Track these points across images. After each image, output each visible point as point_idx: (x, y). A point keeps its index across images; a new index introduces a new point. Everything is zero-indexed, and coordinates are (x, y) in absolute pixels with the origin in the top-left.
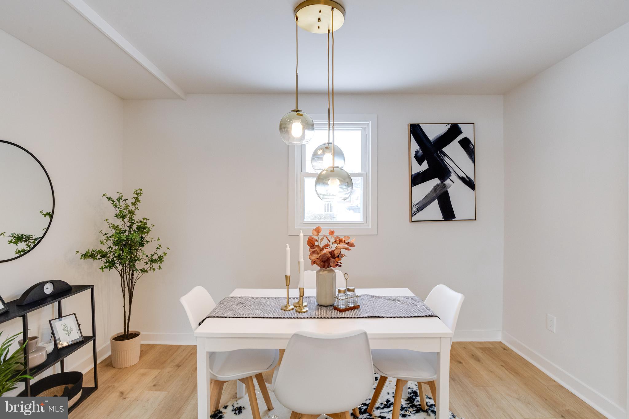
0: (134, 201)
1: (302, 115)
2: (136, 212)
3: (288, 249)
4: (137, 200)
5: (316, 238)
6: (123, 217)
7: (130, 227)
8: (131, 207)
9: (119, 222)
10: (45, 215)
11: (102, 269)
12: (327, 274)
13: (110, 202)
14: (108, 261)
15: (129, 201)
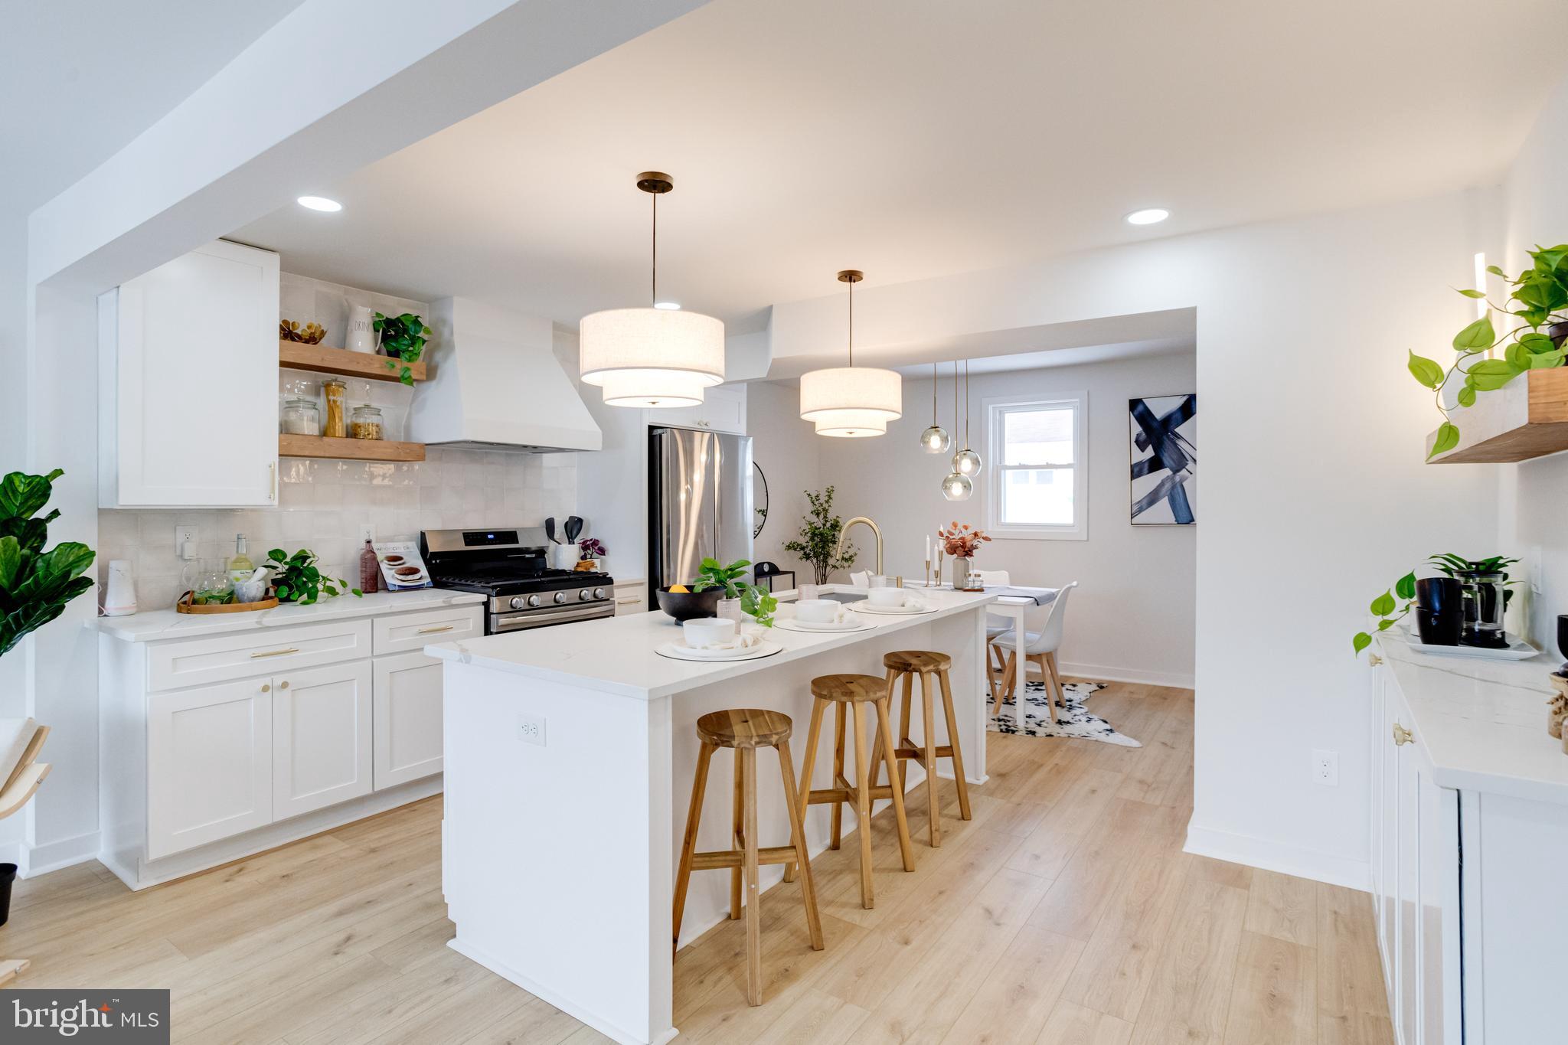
0: (827, 498)
1: (938, 431)
2: (830, 510)
3: (928, 539)
4: (829, 496)
5: (954, 531)
6: (818, 515)
7: (824, 525)
8: (826, 505)
9: (814, 518)
10: (759, 512)
11: (801, 558)
12: (961, 563)
13: (809, 498)
14: (805, 553)
15: (823, 498)
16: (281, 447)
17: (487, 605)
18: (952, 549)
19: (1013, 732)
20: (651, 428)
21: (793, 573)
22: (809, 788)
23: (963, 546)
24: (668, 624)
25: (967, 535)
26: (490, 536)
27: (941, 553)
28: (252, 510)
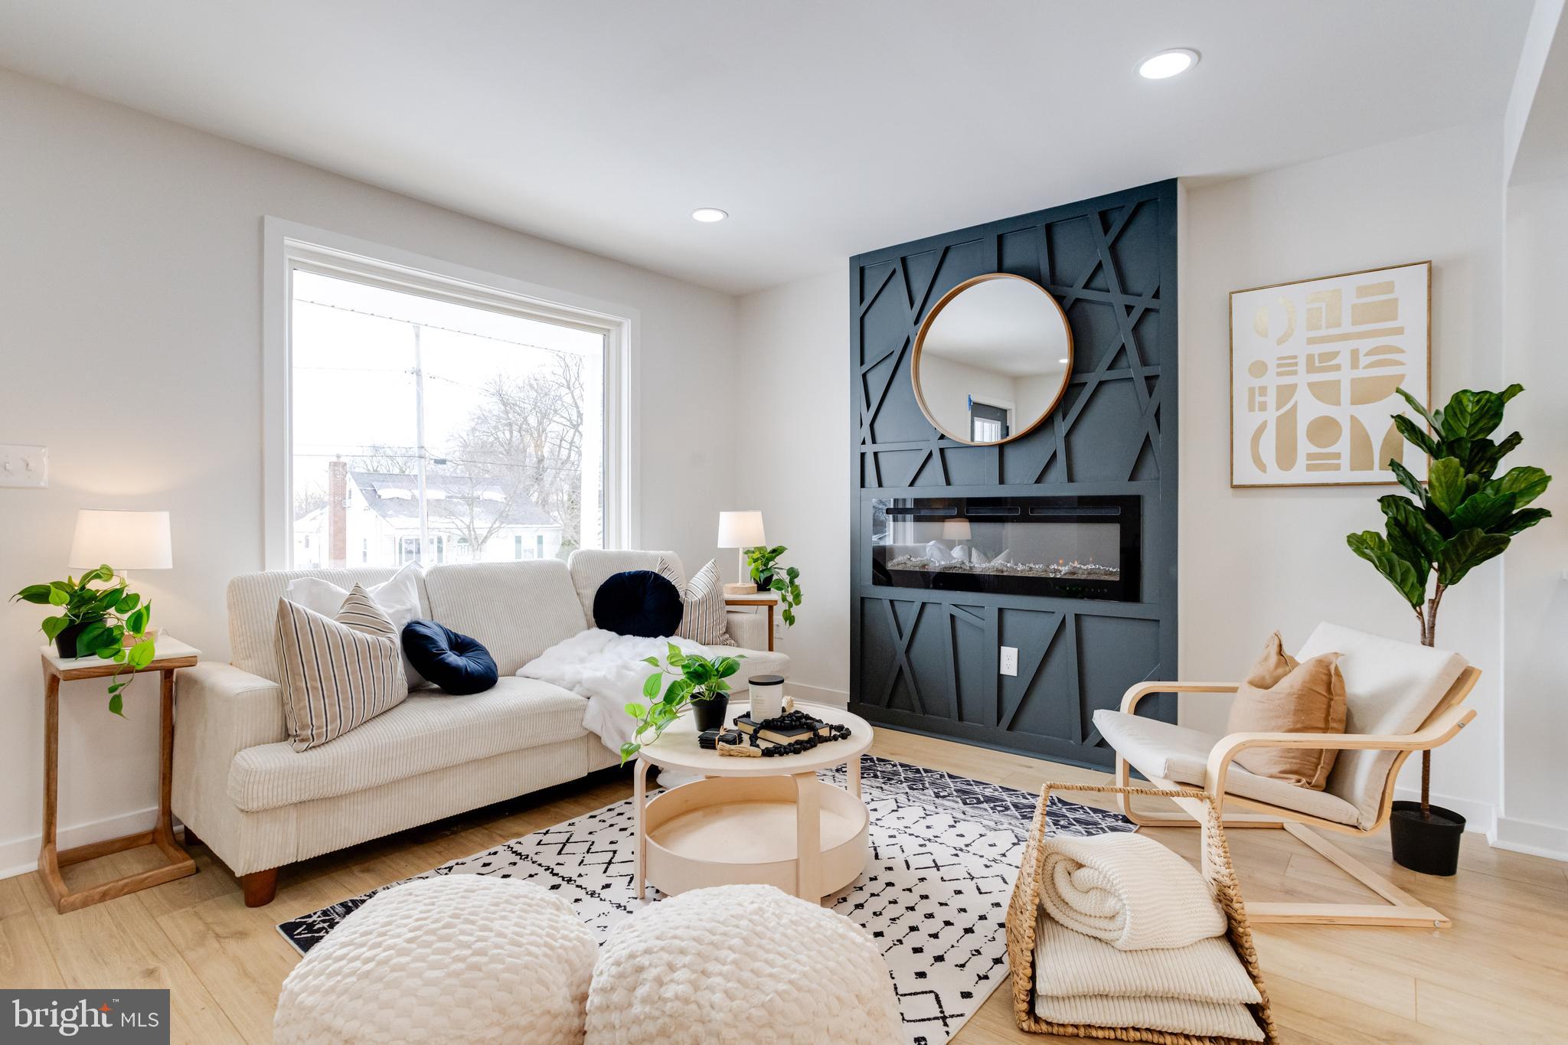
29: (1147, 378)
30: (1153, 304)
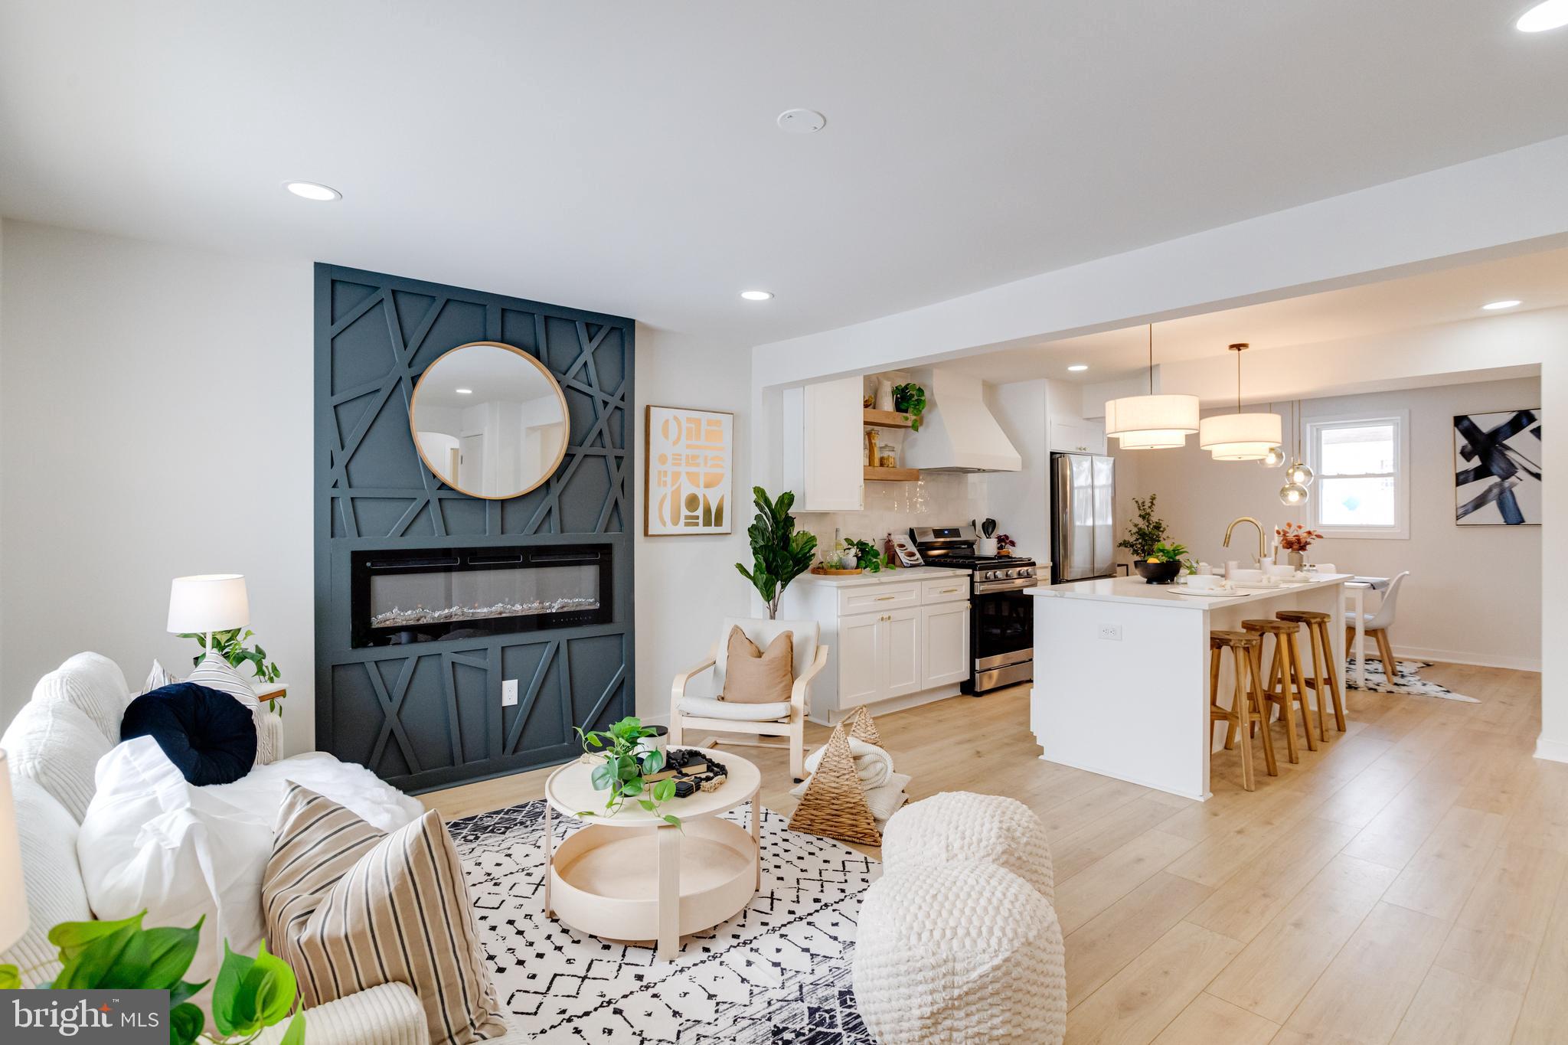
0: (1150, 504)
2: (1152, 514)
4: (1152, 503)
5: (1288, 531)
6: (1143, 518)
7: (1149, 526)
8: (1149, 511)
9: (1140, 521)
12: (1295, 555)
13: (1136, 505)
14: (1134, 550)
15: (1148, 504)
16: (865, 474)
17: (972, 576)
18: (1289, 545)
19: (1356, 688)
20: (1052, 454)
21: (1127, 565)
22: (1245, 690)
23: (1299, 541)
24: (1143, 583)
25: (1302, 533)
26: (946, 532)
27: (1276, 548)
28: (834, 513)
29: (616, 457)
30: (621, 404)
